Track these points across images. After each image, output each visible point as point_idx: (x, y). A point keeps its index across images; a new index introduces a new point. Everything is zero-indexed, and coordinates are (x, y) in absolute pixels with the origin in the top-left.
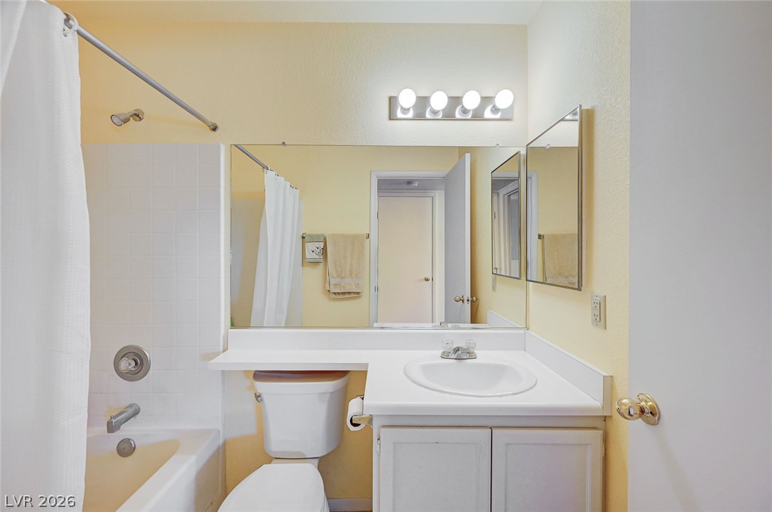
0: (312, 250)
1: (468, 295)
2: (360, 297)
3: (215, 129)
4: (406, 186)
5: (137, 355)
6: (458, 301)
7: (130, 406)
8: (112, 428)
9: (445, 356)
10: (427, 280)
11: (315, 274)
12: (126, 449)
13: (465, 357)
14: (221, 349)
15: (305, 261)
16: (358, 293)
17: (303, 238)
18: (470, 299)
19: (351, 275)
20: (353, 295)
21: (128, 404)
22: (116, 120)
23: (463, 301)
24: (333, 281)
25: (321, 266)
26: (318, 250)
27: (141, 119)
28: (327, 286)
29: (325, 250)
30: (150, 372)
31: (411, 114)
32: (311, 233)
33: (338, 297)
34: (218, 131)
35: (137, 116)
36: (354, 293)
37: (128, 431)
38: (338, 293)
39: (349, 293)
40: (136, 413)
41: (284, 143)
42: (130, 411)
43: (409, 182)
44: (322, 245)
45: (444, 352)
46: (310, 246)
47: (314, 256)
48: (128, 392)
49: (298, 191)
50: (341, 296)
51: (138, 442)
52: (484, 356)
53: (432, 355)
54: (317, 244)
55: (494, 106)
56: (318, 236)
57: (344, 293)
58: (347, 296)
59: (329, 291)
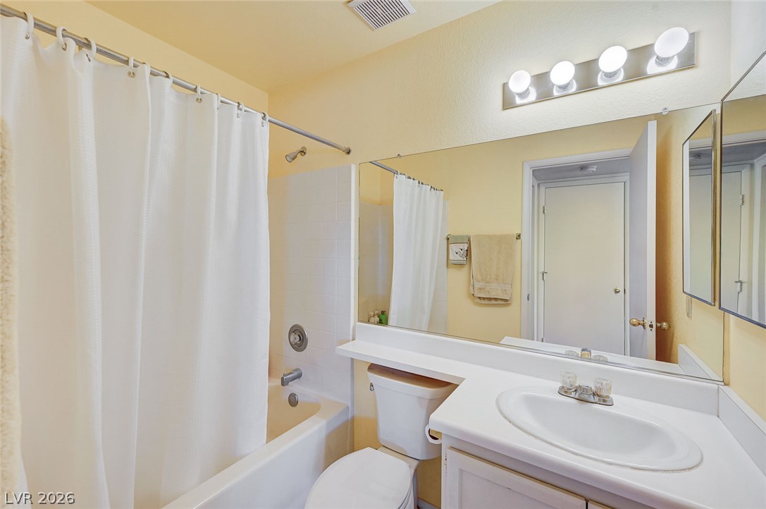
0: (456, 252)
1: (651, 317)
2: (509, 304)
3: (349, 153)
4: (579, 173)
5: (300, 332)
6: (634, 325)
7: (296, 370)
8: (284, 383)
9: (564, 391)
10: (617, 292)
11: (460, 276)
12: (293, 401)
13: (593, 401)
14: (351, 338)
15: (449, 264)
16: (506, 300)
17: (448, 239)
18: (654, 324)
19: (497, 279)
20: (500, 302)
21: (295, 368)
22: (288, 158)
23: (644, 326)
24: (477, 285)
25: (466, 269)
26: (462, 252)
27: (305, 153)
28: (471, 288)
29: (468, 252)
30: (308, 347)
31: (533, 96)
32: (455, 234)
33: (483, 302)
34: (351, 154)
35: (303, 152)
36: (501, 300)
37: (294, 387)
38: (484, 298)
39: (496, 299)
40: (299, 376)
41: (399, 155)
42: (295, 374)
43: (583, 168)
44: (465, 247)
45: (563, 387)
46: (454, 248)
47: (458, 257)
48: (294, 359)
49: (443, 192)
50: (486, 302)
51: (300, 398)
52: (623, 405)
53: (548, 387)
54: (461, 246)
55: (658, 57)
56: (462, 237)
57: (490, 299)
58: (494, 302)
59: (473, 295)
